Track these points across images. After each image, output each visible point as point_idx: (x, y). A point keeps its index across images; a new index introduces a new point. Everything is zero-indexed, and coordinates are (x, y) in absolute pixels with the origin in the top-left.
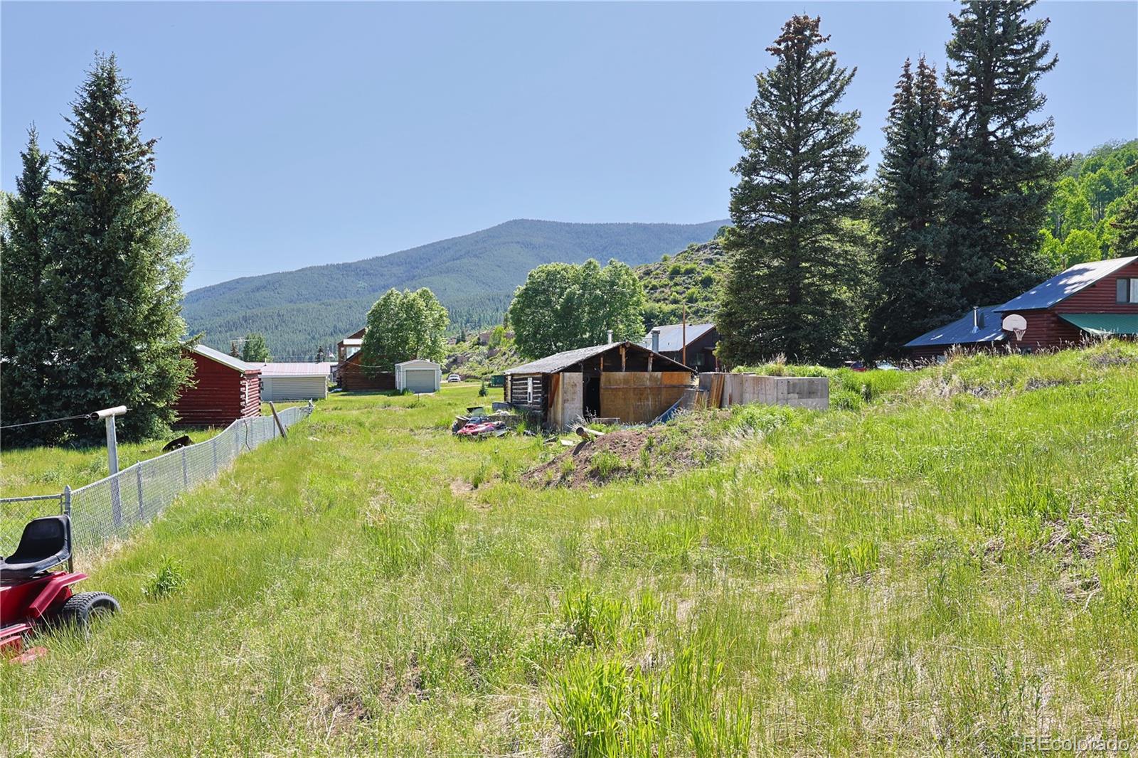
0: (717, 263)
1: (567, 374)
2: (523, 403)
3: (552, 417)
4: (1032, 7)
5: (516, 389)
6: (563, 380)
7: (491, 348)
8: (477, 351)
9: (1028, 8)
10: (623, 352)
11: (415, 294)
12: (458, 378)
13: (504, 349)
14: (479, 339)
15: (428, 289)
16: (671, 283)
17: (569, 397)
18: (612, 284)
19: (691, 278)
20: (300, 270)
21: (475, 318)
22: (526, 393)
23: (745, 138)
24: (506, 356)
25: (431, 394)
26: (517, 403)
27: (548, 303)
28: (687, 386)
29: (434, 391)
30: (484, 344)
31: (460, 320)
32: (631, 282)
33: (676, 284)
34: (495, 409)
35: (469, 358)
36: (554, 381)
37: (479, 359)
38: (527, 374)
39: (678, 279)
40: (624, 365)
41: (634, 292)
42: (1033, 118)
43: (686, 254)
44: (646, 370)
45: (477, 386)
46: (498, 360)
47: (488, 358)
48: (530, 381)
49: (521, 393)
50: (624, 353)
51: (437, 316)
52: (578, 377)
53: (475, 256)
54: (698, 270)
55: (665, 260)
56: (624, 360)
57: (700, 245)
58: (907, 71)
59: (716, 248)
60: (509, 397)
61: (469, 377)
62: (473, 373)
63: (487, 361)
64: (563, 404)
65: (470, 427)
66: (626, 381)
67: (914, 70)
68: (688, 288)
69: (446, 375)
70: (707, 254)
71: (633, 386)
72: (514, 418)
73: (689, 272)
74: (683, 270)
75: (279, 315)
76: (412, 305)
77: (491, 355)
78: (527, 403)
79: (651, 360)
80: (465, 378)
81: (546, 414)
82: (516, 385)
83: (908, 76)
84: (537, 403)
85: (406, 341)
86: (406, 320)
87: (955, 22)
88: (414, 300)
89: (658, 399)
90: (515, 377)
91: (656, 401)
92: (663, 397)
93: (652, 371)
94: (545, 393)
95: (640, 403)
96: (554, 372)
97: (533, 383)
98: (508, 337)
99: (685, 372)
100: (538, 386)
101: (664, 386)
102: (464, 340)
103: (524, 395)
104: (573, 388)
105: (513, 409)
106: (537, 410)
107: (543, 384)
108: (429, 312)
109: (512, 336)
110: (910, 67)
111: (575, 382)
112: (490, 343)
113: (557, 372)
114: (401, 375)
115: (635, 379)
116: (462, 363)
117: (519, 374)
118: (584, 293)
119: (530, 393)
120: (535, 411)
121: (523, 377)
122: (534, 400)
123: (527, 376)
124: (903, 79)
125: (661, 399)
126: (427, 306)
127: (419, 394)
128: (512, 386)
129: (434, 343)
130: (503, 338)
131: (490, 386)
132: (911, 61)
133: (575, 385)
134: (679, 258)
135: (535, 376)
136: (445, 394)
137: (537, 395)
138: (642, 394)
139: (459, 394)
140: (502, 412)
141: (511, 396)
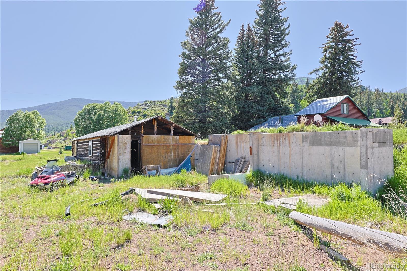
1: (121, 136)
2: (85, 156)
3: (108, 165)
4: (283, 12)
5: (80, 148)
6: (118, 140)
7: (65, 137)
8: (60, 138)
9: (282, 12)
10: (155, 123)
11: (30, 112)
12: (51, 148)
13: (70, 137)
14: (60, 134)
15: (36, 111)
16: (133, 115)
17: (122, 151)
18: (116, 111)
21: (60, 129)
22: (87, 150)
23: (184, 45)
24: (71, 140)
26: (81, 157)
27: (90, 118)
28: (192, 144)
29: (37, 152)
30: (62, 136)
31: (54, 129)
32: (123, 110)
33: (134, 116)
34: (66, 161)
35: (56, 141)
36: (110, 141)
37: (60, 141)
38: (89, 139)
39: (135, 114)
40: (156, 131)
41: (124, 114)
42: (286, 50)
43: (137, 106)
44: (170, 135)
45: (59, 150)
46: (68, 142)
47: (64, 141)
48: (90, 143)
49: (84, 151)
51: (41, 122)
52: (127, 138)
53: (60, 109)
54: (141, 111)
55: (130, 108)
56: (156, 128)
57: (141, 104)
58: (242, 28)
59: (147, 105)
60: (75, 154)
61: (56, 148)
62: (58, 146)
63: (63, 142)
64: (118, 156)
65: (42, 177)
66: (158, 141)
67: (245, 28)
68: (138, 117)
69: (46, 148)
70: (144, 107)
71: (162, 144)
72: (80, 167)
73: (138, 112)
74: (136, 111)
76: (28, 117)
78: (88, 156)
79: (172, 129)
80: (54, 148)
81: (104, 163)
82: (80, 146)
83: (243, 30)
84: (97, 156)
85: (25, 132)
86: (25, 123)
87: (258, 14)
88: (29, 115)
89: (177, 152)
90: (80, 142)
91: (176, 153)
92: (180, 151)
93: (173, 135)
94: (103, 149)
95: (166, 155)
96: (111, 134)
97: (93, 144)
98: (72, 133)
99: (191, 136)
100: (97, 145)
101: (180, 144)
102: (55, 135)
103: (86, 152)
104: (124, 145)
105: (79, 160)
106: (96, 161)
107: (101, 144)
108: (37, 120)
109: (74, 133)
110: (244, 27)
111: (126, 141)
112: (64, 135)
113: (114, 135)
114: (22, 146)
115: (164, 139)
116: (53, 143)
117: (82, 139)
118: (105, 114)
119: (90, 150)
120: (95, 161)
121: (86, 141)
122: (94, 155)
123: (88, 140)
124: (241, 31)
125: (178, 152)
126: (36, 117)
127: (29, 154)
128: (77, 147)
129: (39, 133)
130: (70, 134)
131: (64, 150)
132: (244, 25)
133: (126, 143)
134: (135, 107)
135: (94, 139)
136: (42, 154)
137: (96, 151)
138: (167, 149)
139: (49, 154)
140: (71, 163)
141: (77, 153)
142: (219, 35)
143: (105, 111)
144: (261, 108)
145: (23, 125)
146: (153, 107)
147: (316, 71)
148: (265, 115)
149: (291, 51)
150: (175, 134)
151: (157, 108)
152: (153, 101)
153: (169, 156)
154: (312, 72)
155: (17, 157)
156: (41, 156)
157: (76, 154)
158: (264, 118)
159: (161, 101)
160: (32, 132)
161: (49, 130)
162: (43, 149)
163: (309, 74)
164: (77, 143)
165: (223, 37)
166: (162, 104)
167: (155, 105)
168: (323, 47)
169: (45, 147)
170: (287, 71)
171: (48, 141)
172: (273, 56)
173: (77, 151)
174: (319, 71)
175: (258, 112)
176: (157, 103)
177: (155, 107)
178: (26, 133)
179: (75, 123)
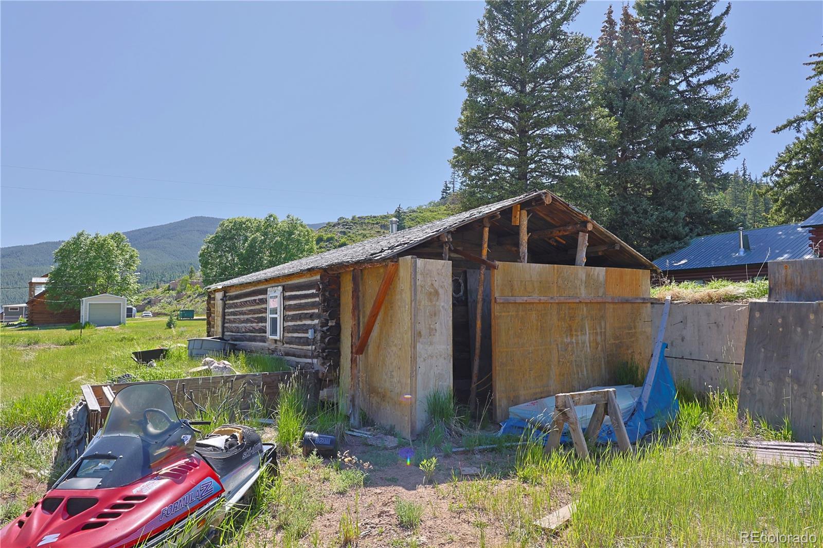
0: (349, 234)
2: (252, 339)
5: (234, 314)
7: (178, 293)
8: (168, 295)
10: (522, 220)
11: (106, 235)
12: (151, 314)
13: (189, 293)
14: (169, 286)
15: (120, 233)
18: (290, 235)
19: (331, 243)
20: (38, 244)
21: (168, 276)
22: (263, 320)
24: (191, 298)
25: (115, 327)
27: (233, 249)
28: (645, 301)
29: (119, 324)
30: (173, 290)
31: (156, 278)
34: (195, 358)
35: (160, 300)
37: (169, 300)
38: (267, 281)
39: (322, 244)
40: (524, 249)
42: (723, 68)
43: (326, 228)
45: (166, 319)
46: (184, 301)
47: (176, 300)
49: (248, 321)
50: (525, 223)
51: (127, 257)
52: (441, 274)
53: (169, 238)
54: (336, 238)
56: (524, 237)
57: (335, 223)
58: (609, 17)
59: (346, 225)
60: (218, 329)
61: (160, 314)
62: (163, 311)
63: (175, 302)
64: (414, 346)
67: (617, 17)
69: (139, 314)
70: (341, 229)
71: (557, 298)
73: (330, 240)
74: (325, 238)
75: (19, 274)
76: (102, 245)
77: (179, 298)
78: (264, 340)
79: (583, 241)
80: (156, 315)
82: (235, 306)
83: (611, 22)
84: (304, 342)
85: (95, 279)
86: (95, 258)
88: (105, 241)
89: (601, 329)
90: (233, 293)
91: (597, 333)
92: (608, 325)
93: (586, 265)
94: (331, 317)
95: (569, 340)
96: (383, 255)
97: (285, 298)
98: (193, 284)
99: (641, 271)
100: (303, 301)
101: (610, 301)
102: (158, 288)
103: (254, 325)
104: (431, 300)
105: (242, 355)
106: (299, 356)
107: (323, 295)
108: (120, 252)
109: (196, 283)
110: (612, 15)
111: (436, 285)
112: (178, 289)
113: (394, 257)
114: (86, 308)
115: (560, 281)
116: (155, 304)
117: (242, 285)
118: (265, 239)
119: (274, 321)
120: (293, 358)
121: (259, 290)
122: (290, 335)
123: (264, 287)
124: (607, 25)
125: (605, 328)
126: (117, 246)
127: (102, 327)
128: (224, 309)
129: (124, 279)
130: (188, 285)
131: (177, 319)
132: (612, 9)
133: (437, 293)
134: (321, 230)
135: (290, 282)
136: (130, 327)
137: (299, 323)
138: (572, 318)
139: (146, 326)
140: (216, 364)
141: (223, 327)
142: (564, 28)
143: (265, 234)
144: (670, 214)
145: (91, 263)
146: (358, 228)
147: (796, 123)
148: (682, 230)
149: (736, 70)
150: (592, 261)
151: (368, 232)
152: (359, 218)
153: (577, 343)
154: (785, 127)
155: (75, 333)
156: (127, 333)
157: (220, 330)
158: (677, 238)
159: (374, 217)
160: (110, 278)
161: (147, 278)
162: (134, 316)
163: (774, 132)
164: (225, 296)
165: (572, 33)
166: (377, 223)
167: (364, 225)
168: (812, 61)
169: (138, 312)
170: (724, 124)
171: (145, 299)
172: (683, 87)
173: (224, 323)
174: (804, 123)
175: (661, 223)
176: (366, 221)
177: (364, 230)
178: (96, 281)
179: (200, 260)
